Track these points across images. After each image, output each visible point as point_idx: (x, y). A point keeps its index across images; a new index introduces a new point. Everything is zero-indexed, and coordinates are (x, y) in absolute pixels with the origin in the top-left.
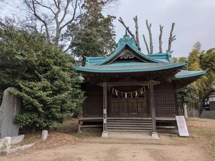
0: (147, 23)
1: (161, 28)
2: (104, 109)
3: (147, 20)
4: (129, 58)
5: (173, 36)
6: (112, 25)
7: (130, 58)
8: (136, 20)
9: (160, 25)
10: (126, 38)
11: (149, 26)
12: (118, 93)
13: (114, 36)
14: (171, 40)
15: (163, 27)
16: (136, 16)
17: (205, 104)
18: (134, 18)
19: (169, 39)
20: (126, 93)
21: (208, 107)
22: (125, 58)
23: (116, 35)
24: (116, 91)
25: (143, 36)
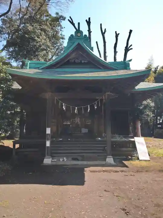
0: (101, 28)
1: (117, 36)
2: (48, 127)
3: (101, 24)
4: (81, 62)
5: (129, 45)
6: (61, 26)
7: (83, 62)
8: (89, 22)
9: (116, 32)
10: (78, 35)
11: (103, 32)
12: (66, 107)
13: (62, 40)
14: (127, 49)
15: (119, 34)
16: (89, 18)
17: (157, 122)
18: (86, 21)
19: (125, 48)
20: (76, 108)
21: (160, 126)
22: (77, 61)
23: (65, 39)
24: (64, 104)
25: (97, 42)
